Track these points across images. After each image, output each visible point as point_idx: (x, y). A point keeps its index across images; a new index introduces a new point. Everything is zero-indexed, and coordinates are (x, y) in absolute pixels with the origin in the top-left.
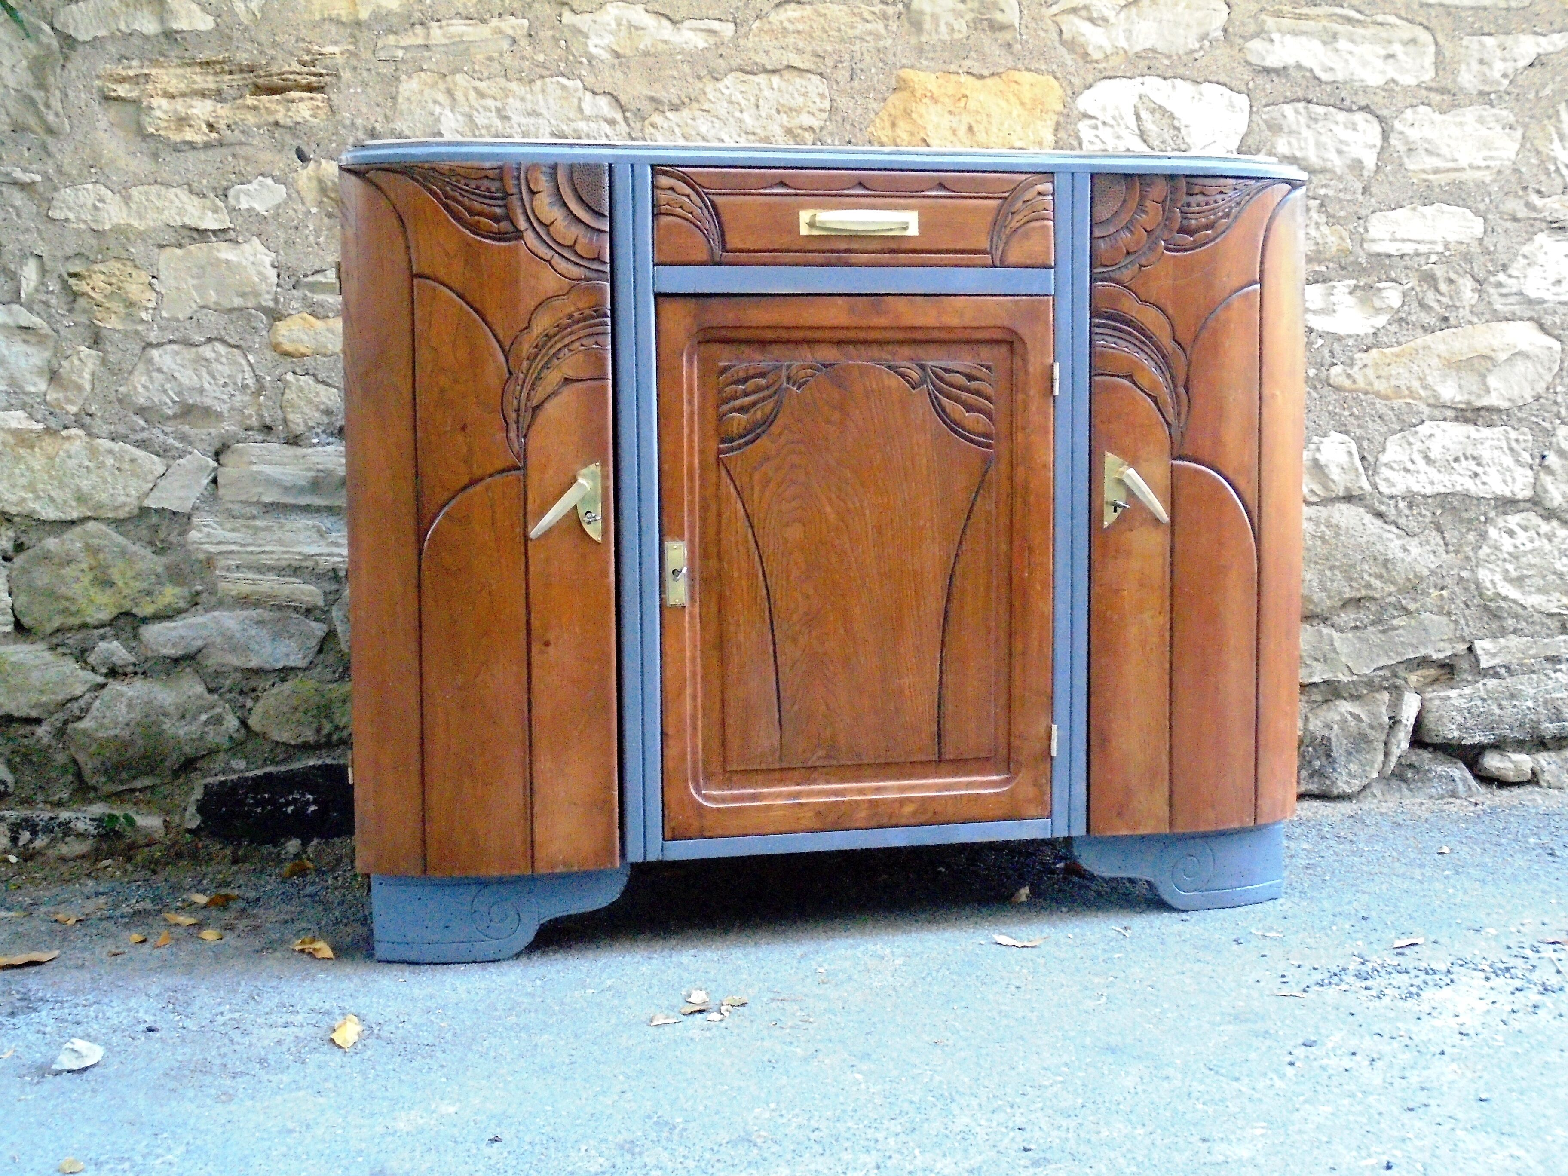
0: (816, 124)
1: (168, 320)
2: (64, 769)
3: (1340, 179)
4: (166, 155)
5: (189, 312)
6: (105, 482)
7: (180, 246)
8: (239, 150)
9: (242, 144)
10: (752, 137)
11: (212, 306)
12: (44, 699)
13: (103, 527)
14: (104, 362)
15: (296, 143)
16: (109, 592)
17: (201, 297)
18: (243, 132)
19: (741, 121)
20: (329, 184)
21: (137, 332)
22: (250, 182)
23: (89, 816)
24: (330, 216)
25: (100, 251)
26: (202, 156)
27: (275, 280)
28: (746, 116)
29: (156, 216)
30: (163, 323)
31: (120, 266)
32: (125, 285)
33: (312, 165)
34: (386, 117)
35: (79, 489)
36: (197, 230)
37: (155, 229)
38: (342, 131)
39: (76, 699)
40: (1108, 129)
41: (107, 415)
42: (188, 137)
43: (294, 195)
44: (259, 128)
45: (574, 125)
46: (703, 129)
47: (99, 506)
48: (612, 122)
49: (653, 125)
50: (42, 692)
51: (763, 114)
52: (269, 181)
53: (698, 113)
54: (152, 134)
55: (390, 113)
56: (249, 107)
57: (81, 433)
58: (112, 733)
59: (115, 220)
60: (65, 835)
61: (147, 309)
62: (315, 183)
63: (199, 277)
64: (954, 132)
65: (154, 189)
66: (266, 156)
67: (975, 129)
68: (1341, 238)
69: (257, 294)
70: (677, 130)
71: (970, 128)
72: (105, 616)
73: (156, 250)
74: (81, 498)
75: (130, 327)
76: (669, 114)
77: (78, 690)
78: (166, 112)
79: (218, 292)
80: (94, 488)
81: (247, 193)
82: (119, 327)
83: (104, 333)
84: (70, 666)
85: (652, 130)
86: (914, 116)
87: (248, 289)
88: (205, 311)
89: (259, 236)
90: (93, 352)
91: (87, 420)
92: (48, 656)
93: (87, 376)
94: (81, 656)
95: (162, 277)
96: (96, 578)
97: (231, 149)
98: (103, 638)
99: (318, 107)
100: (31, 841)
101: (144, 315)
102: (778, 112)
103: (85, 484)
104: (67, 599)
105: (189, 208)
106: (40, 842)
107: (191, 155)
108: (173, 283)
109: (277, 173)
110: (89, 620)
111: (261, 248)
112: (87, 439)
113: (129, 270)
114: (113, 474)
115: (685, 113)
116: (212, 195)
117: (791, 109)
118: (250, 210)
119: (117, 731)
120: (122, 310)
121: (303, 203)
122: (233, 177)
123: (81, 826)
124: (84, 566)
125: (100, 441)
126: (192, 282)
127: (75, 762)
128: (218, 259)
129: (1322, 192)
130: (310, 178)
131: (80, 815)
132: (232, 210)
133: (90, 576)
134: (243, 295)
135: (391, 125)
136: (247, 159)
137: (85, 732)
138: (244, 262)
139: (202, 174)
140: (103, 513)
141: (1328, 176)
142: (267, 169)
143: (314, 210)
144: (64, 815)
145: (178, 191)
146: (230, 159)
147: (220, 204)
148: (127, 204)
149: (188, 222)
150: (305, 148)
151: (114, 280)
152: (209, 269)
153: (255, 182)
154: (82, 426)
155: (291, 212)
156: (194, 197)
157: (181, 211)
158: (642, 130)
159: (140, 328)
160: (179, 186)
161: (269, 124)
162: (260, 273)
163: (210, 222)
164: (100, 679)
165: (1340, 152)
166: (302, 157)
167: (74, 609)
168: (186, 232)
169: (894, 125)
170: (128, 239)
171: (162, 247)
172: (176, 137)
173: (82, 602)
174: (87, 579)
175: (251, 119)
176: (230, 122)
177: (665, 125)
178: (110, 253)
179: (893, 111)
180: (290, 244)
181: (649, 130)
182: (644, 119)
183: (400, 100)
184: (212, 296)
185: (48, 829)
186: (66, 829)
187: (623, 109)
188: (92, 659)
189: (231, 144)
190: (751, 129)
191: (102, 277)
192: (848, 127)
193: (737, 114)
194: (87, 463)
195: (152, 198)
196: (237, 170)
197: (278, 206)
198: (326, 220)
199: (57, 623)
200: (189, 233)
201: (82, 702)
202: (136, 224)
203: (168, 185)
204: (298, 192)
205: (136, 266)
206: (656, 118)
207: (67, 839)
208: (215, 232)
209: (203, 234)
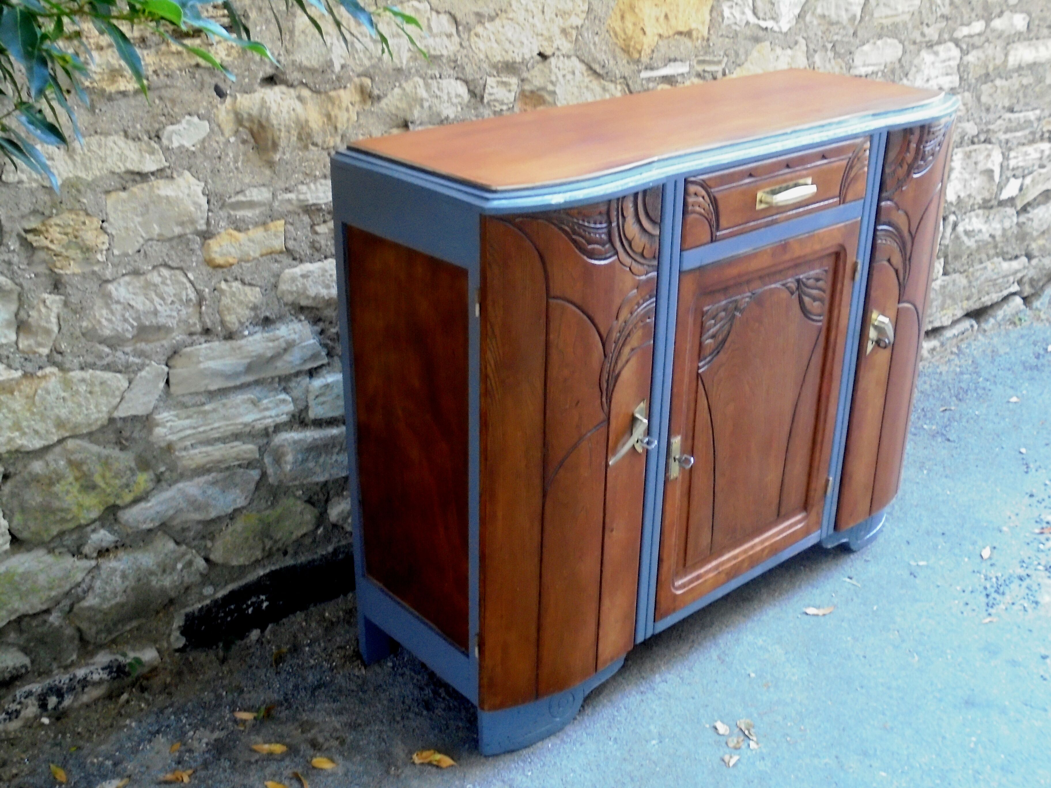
0: (579, 22)
1: (119, 256)
2: (72, 639)
3: (844, 28)
4: (102, 105)
5: (137, 247)
6: (80, 405)
7: (124, 189)
8: (164, 93)
9: (167, 86)
10: (540, 38)
11: (156, 237)
12: (53, 593)
13: (78, 442)
14: (66, 304)
15: (214, 81)
16: (93, 494)
17: (147, 233)
18: (168, 76)
19: (534, 26)
20: (245, 116)
21: (94, 273)
22: (179, 122)
23: (99, 667)
24: (244, 142)
25: (53, 206)
26: (133, 102)
27: (206, 206)
28: (536, 21)
29: (100, 165)
30: (116, 260)
31: (74, 216)
32: (81, 233)
33: (229, 100)
34: (287, 51)
35: (58, 417)
36: (139, 174)
37: (102, 178)
38: (253, 67)
39: (78, 585)
40: (738, 8)
41: (75, 349)
42: (122, 88)
43: (216, 129)
44: (181, 70)
45: (425, 42)
46: (509, 35)
47: (76, 427)
48: (449, 36)
49: (477, 35)
50: (50, 589)
51: (547, 18)
52: (195, 119)
53: (505, 22)
54: (88, 87)
55: (289, 46)
56: (173, 53)
57: (55, 370)
58: (113, 602)
59: (65, 175)
60: (84, 687)
61: (101, 251)
62: (232, 115)
63: (142, 215)
64: (657, 20)
65: (94, 140)
66: (189, 96)
67: (669, 16)
68: (841, 68)
69: (193, 222)
70: (492, 37)
71: (666, 16)
72: (94, 515)
73: (103, 196)
74: (60, 424)
75: (87, 269)
76: (487, 25)
77: (79, 578)
78: (99, 66)
79: (160, 226)
80: (71, 413)
81: (179, 134)
82: (78, 270)
83: (64, 280)
84: (69, 562)
85: (476, 39)
86: (637, 10)
87: (185, 219)
88: (150, 243)
89: (189, 169)
90: (57, 298)
91: (58, 358)
92: (49, 559)
93: (54, 320)
94: (77, 551)
95: (111, 220)
96: (82, 486)
97: (157, 93)
98: (94, 531)
99: (232, 47)
100: (59, 703)
101: (99, 257)
102: (557, 16)
103: (63, 413)
104: (62, 510)
105: (127, 152)
106: (68, 701)
107: (123, 103)
108: (121, 223)
109: (202, 111)
110: (83, 522)
111: (192, 180)
112: (61, 374)
113: (82, 218)
114: (86, 398)
115: (497, 21)
116: (146, 138)
117: (565, 13)
118: (181, 147)
119: (118, 599)
120: (80, 256)
121: (223, 134)
122: (163, 119)
123: (96, 677)
124: (71, 479)
125: (72, 374)
126: (138, 219)
127: (79, 630)
128: (159, 196)
129: (835, 38)
130: (228, 112)
131: (92, 668)
132: (167, 150)
133: (77, 486)
134: (182, 224)
135: (291, 57)
136: (173, 101)
137: (90, 608)
138: (181, 195)
139: (134, 120)
140: (78, 432)
141: (839, 26)
142: (193, 108)
143: (232, 140)
144: (80, 673)
145: (115, 138)
146: (157, 101)
147: (156, 146)
148: (71, 157)
149: (131, 167)
150: (222, 85)
151: (70, 230)
152: (152, 207)
153: (184, 122)
154: (55, 364)
155: (215, 145)
156: (130, 142)
157: (122, 157)
158: (469, 40)
159: (96, 268)
160: (116, 132)
161: (190, 66)
162: (195, 203)
163: (150, 165)
164: (93, 563)
166: (220, 93)
167: (69, 517)
168: (128, 177)
169: (622, 17)
170: (79, 191)
171: (107, 192)
172: (111, 89)
173: (75, 509)
174: (75, 489)
175: (175, 63)
176: (157, 67)
177: (485, 35)
178: (64, 206)
179: (622, 7)
180: (215, 172)
181: (474, 39)
182: (470, 30)
183: (297, 33)
184: (156, 230)
185: (71, 689)
186: (85, 683)
187: (456, 23)
188: (86, 550)
189: (158, 88)
190: (540, 32)
191: (58, 229)
192: (597, 22)
193: (531, 20)
194: (63, 394)
195: (94, 148)
196: (166, 112)
197: (203, 141)
198: (241, 146)
199: (55, 531)
200: (132, 177)
201: (84, 586)
202: (83, 175)
203: (107, 134)
204: (219, 126)
205: (88, 214)
206: (479, 29)
207: (86, 690)
208: (153, 173)
209: (142, 176)
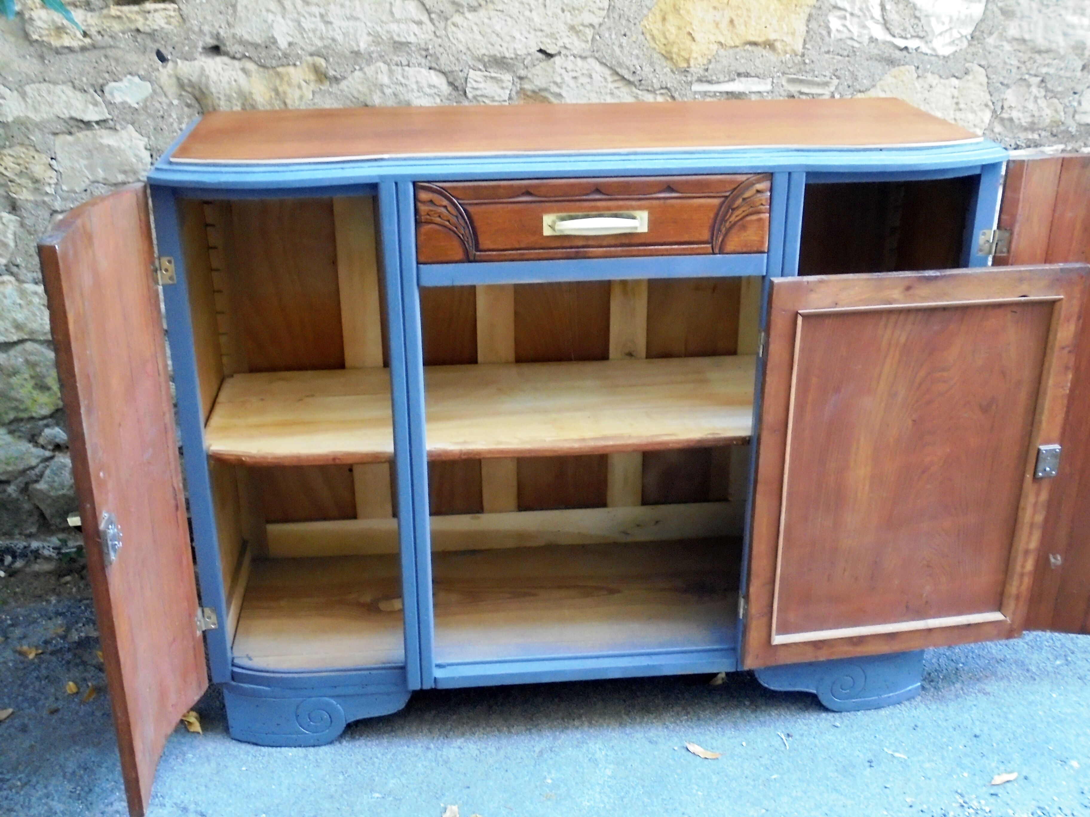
0: (596, 21)
1: (68, 192)
2: (30, 514)
3: (1062, 58)
4: (50, 57)
5: (83, 186)
6: (35, 315)
7: (70, 133)
8: (110, 52)
9: (111, 47)
10: (539, 34)
11: (101, 180)
12: (10, 469)
13: (37, 346)
14: (22, 225)
15: (156, 46)
16: (47, 394)
17: (92, 175)
18: (111, 37)
19: (531, 19)
20: (186, 81)
21: (44, 202)
22: (121, 80)
23: (52, 545)
24: (189, 106)
25: (7, 139)
26: (80, 57)
27: (149, 160)
28: (534, 15)
29: (48, 109)
30: (64, 195)
31: (24, 150)
32: (30, 166)
33: (170, 64)
34: (228, 24)
35: (15, 320)
36: (82, 121)
37: (48, 121)
38: (193, 37)
39: (32, 468)
40: (855, 20)
41: (29, 266)
42: (67, 44)
43: (158, 90)
44: (123, 33)
45: (386, 27)
46: (498, 28)
47: (32, 332)
48: (419, 23)
49: (455, 25)
50: (8, 464)
51: (550, 14)
52: (136, 79)
53: (492, 13)
54: (37, 41)
55: (231, 20)
56: (113, 17)
57: (12, 279)
58: (60, 493)
59: (16, 114)
60: (36, 558)
61: (49, 184)
62: (174, 80)
63: (88, 158)
64: (717, 25)
65: (44, 86)
66: (132, 57)
67: (736, 22)
68: (1056, 111)
69: (135, 172)
70: (475, 28)
71: (732, 21)
72: (45, 411)
73: (52, 137)
74: (18, 327)
75: (39, 198)
76: (468, 15)
77: (34, 462)
78: (45, 22)
79: (104, 170)
80: (26, 319)
81: (119, 89)
82: (31, 198)
83: (19, 203)
84: (25, 446)
85: (454, 29)
86: (682, 12)
87: (127, 168)
88: (96, 184)
89: (133, 124)
90: (13, 217)
91: (15, 269)
92: (9, 438)
93: (10, 236)
94: (33, 439)
95: (59, 158)
96: (36, 384)
97: (103, 51)
98: (47, 426)
99: (170, 16)
100: (13, 562)
101: (48, 189)
102: (563, 11)
103: (20, 316)
104: (16, 400)
105: (74, 102)
106: (19, 564)
107: (71, 57)
108: (68, 163)
109: (142, 72)
110: (34, 415)
111: (135, 134)
112: (17, 284)
113: (33, 153)
114: (40, 309)
115: (482, 13)
116: (91, 91)
117: (574, 8)
118: (124, 103)
119: (64, 492)
120: (31, 185)
121: (166, 96)
122: (106, 75)
123: (46, 553)
124: (27, 376)
125: (26, 285)
126: (83, 162)
127: (38, 508)
128: (101, 144)
129: (1044, 70)
130: (170, 76)
131: (46, 544)
132: (109, 104)
133: (32, 383)
134: (125, 172)
135: (232, 31)
136: (117, 60)
137: (41, 491)
138: (123, 146)
139: (81, 74)
140: (35, 336)
141: (1052, 55)
142: (134, 69)
143: (176, 102)
144: (35, 544)
145: (64, 87)
146: (103, 59)
147: (99, 99)
148: (24, 98)
149: (75, 115)
150: (163, 51)
151: (21, 162)
152: (95, 153)
153: (125, 80)
154: (12, 274)
155: (158, 105)
156: (77, 93)
157: (68, 105)
158: (445, 29)
159: (46, 199)
160: (64, 83)
161: (131, 30)
162: (136, 156)
163: (92, 115)
164: (48, 454)
165: (1065, 35)
166: (162, 58)
167: (22, 407)
168: (72, 123)
169: (664, 19)
170: (27, 129)
171: (55, 134)
172: (56, 43)
173: (28, 403)
174: (29, 385)
175: (116, 27)
176: (100, 29)
177: (465, 25)
178: (15, 140)
179: (663, 6)
180: (158, 130)
181: (451, 28)
182: (447, 19)
183: (239, 8)
184: (101, 174)
185: (24, 555)
186: (37, 554)
187: (429, 12)
188: (41, 441)
189: (103, 48)
190: (538, 26)
191: (11, 159)
192: (624, 22)
193: (527, 13)
194: (19, 301)
195: (44, 94)
196: (110, 69)
197: (146, 100)
198: (186, 109)
199: (12, 415)
200: (76, 123)
201: (37, 471)
202: (32, 115)
203: (55, 83)
204: (161, 87)
205: (37, 151)
206: (457, 18)
207: (38, 561)
208: (97, 123)
209: (88, 124)
